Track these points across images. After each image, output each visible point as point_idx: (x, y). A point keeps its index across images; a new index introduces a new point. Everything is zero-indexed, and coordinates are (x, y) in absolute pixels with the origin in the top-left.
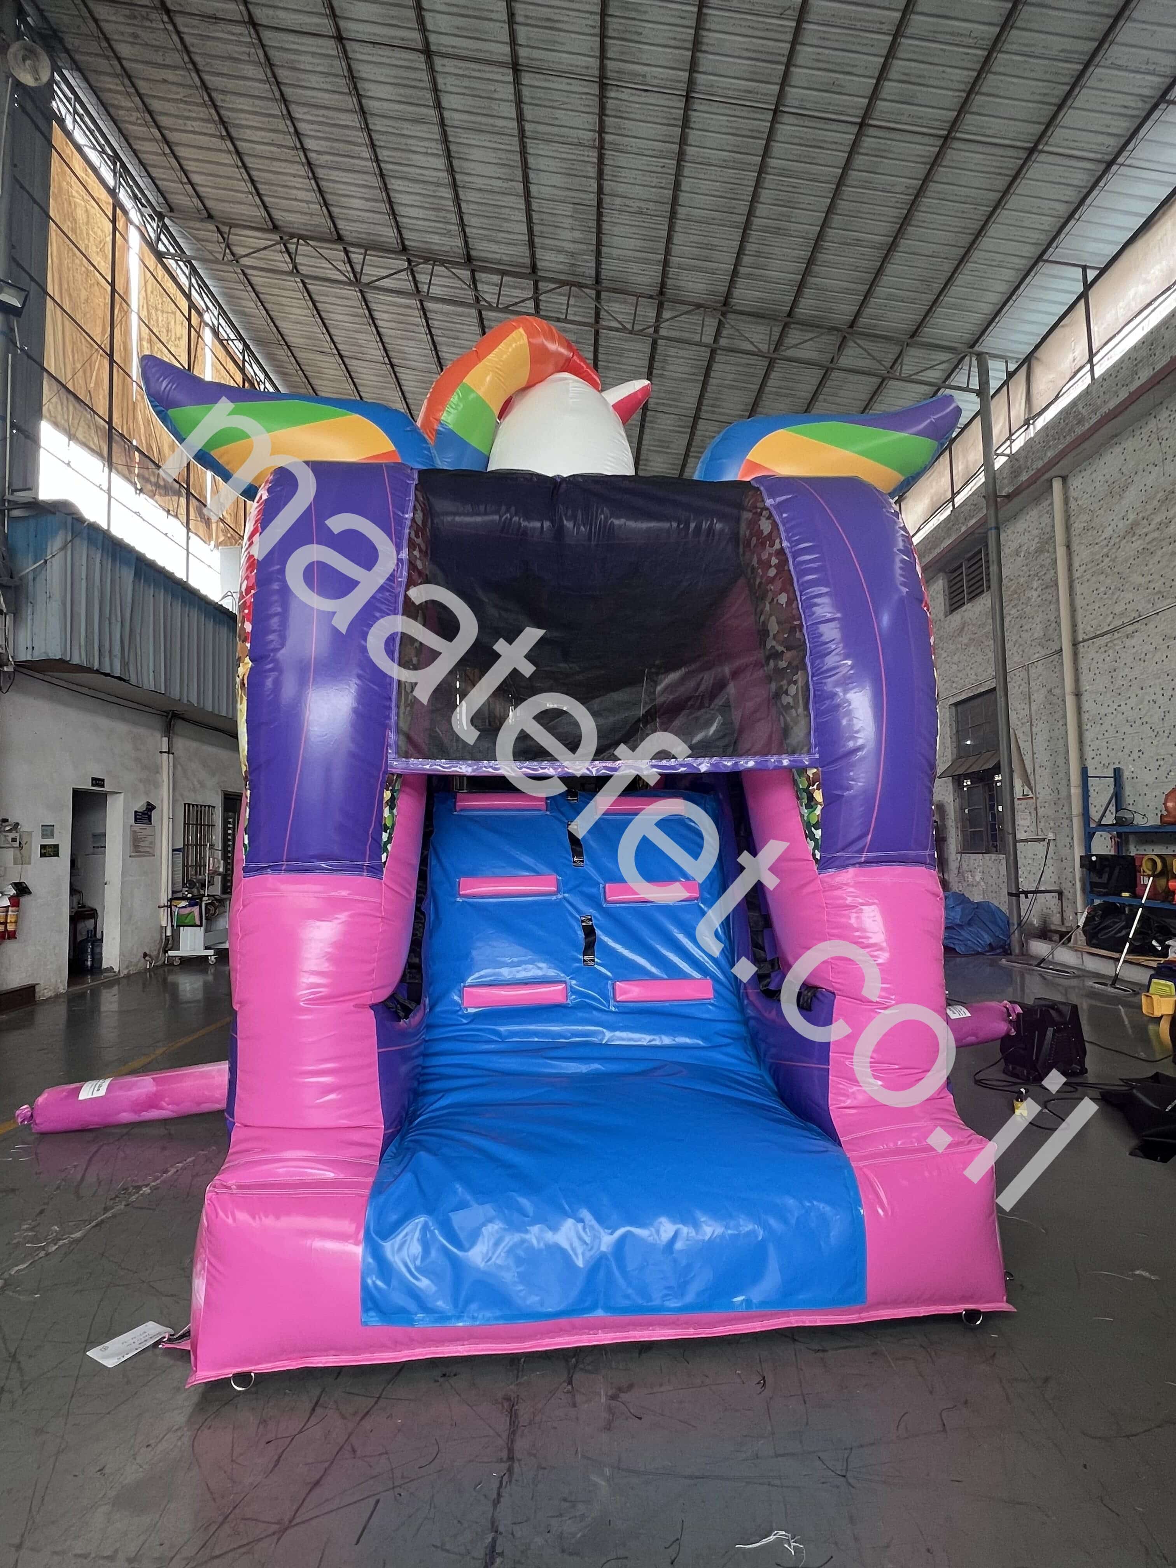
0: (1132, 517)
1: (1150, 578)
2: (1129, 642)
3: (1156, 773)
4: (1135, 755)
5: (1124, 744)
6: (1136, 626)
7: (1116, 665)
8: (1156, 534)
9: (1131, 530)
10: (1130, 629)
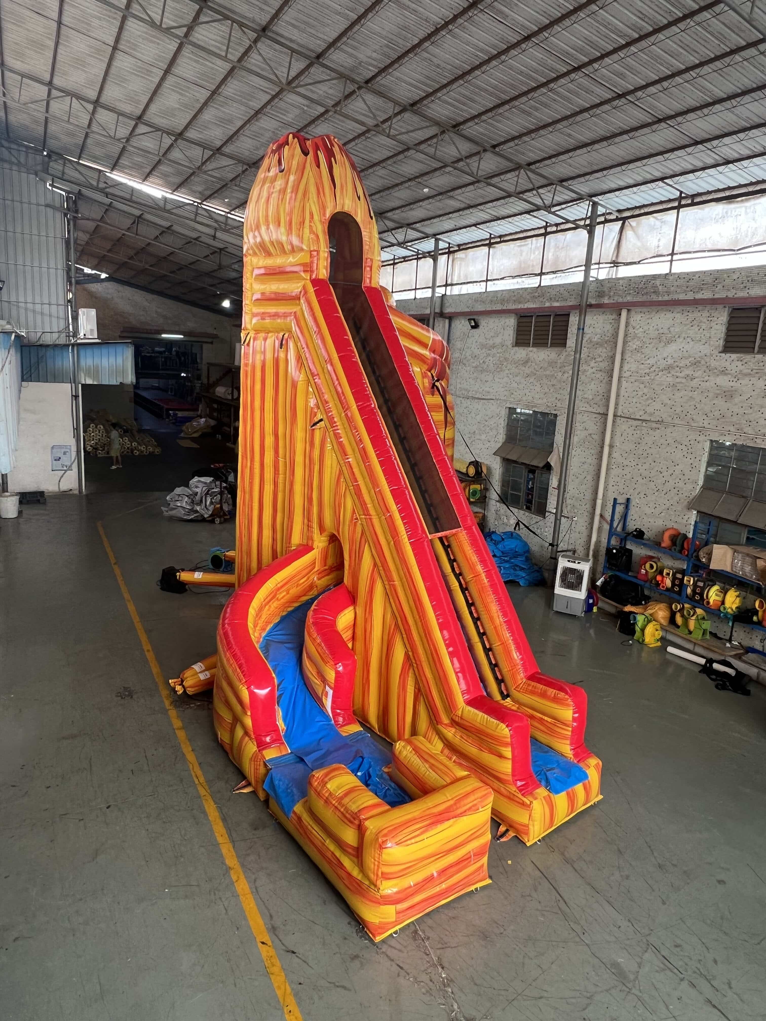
0: (670, 361)
1: (674, 403)
2: (651, 432)
4: (642, 495)
5: (636, 486)
6: (657, 426)
7: (640, 441)
8: (684, 381)
9: (669, 368)
10: (654, 425)
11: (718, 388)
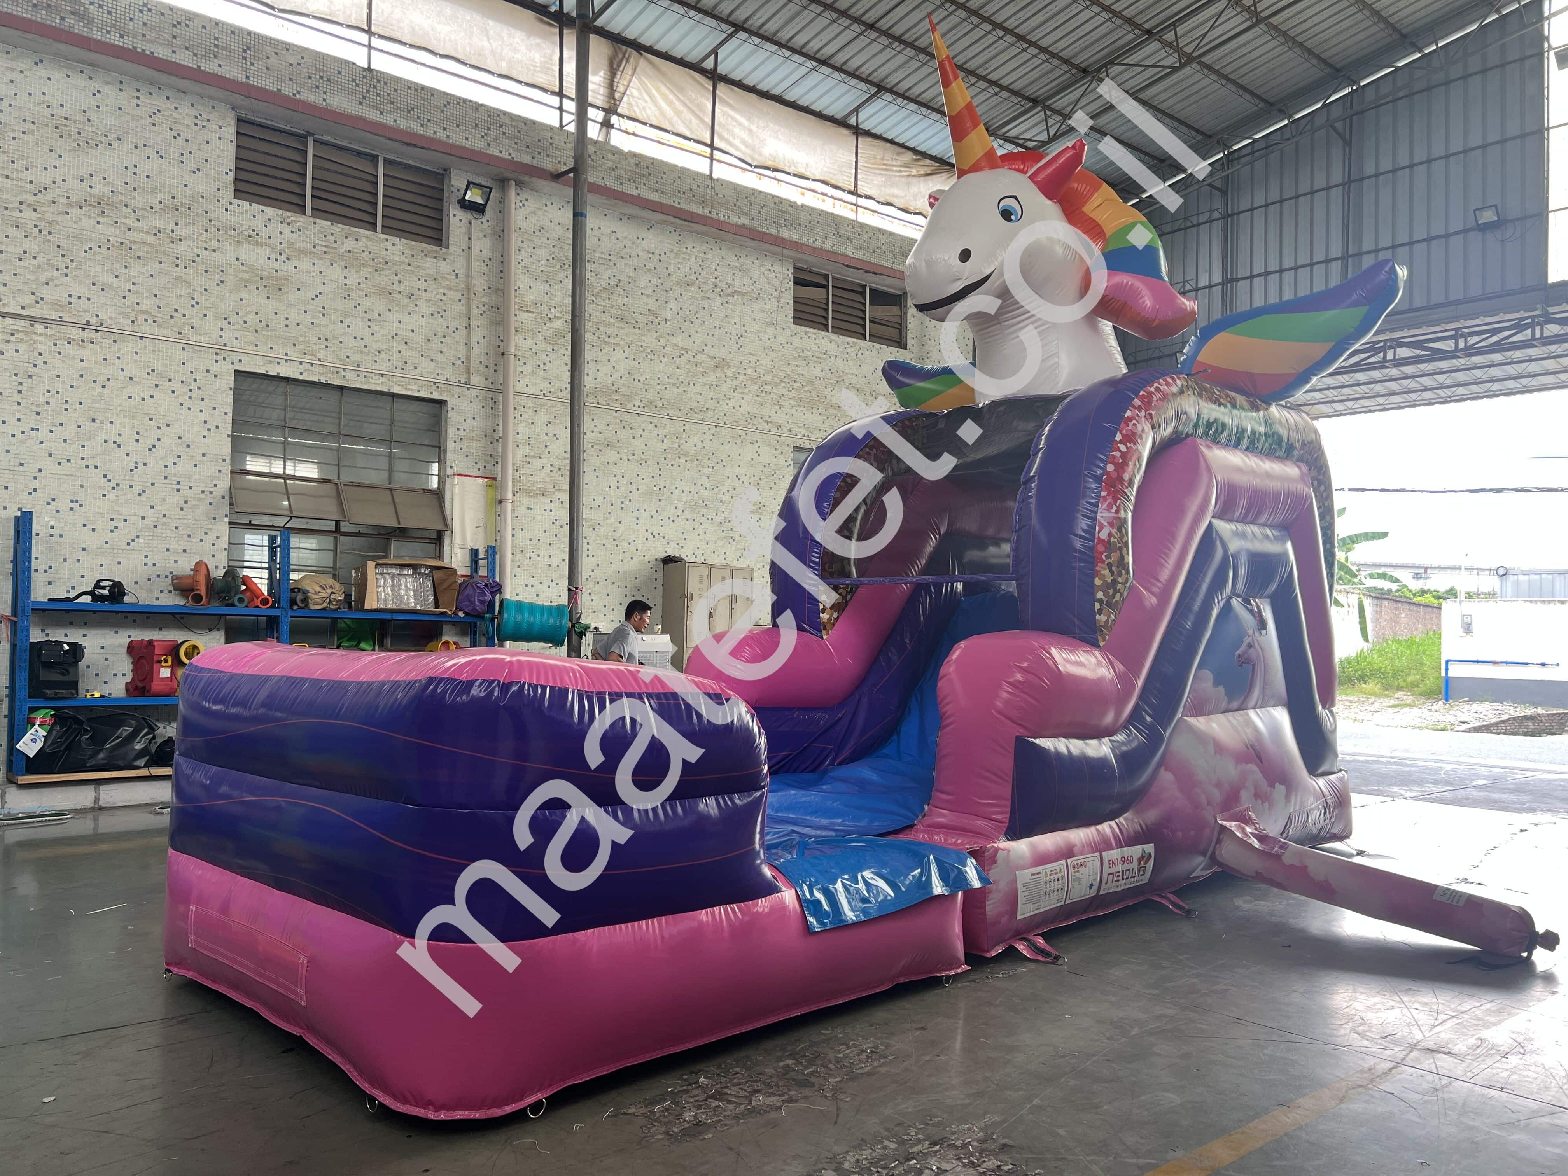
0: (99, 189)
1: (132, 287)
2: (68, 349)
3: (109, 536)
4: (64, 504)
5: (36, 484)
6: (88, 335)
7: (32, 370)
8: (150, 239)
9: (101, 205)
10: (75, 333)
11: (244, 268)
